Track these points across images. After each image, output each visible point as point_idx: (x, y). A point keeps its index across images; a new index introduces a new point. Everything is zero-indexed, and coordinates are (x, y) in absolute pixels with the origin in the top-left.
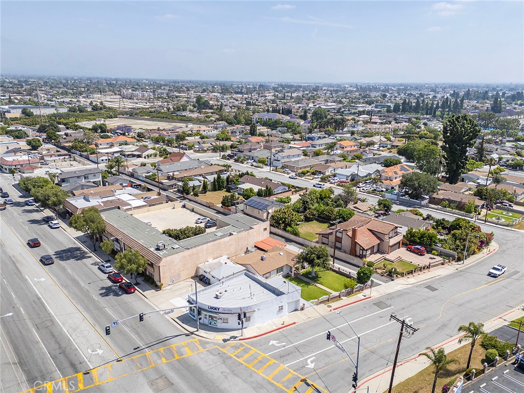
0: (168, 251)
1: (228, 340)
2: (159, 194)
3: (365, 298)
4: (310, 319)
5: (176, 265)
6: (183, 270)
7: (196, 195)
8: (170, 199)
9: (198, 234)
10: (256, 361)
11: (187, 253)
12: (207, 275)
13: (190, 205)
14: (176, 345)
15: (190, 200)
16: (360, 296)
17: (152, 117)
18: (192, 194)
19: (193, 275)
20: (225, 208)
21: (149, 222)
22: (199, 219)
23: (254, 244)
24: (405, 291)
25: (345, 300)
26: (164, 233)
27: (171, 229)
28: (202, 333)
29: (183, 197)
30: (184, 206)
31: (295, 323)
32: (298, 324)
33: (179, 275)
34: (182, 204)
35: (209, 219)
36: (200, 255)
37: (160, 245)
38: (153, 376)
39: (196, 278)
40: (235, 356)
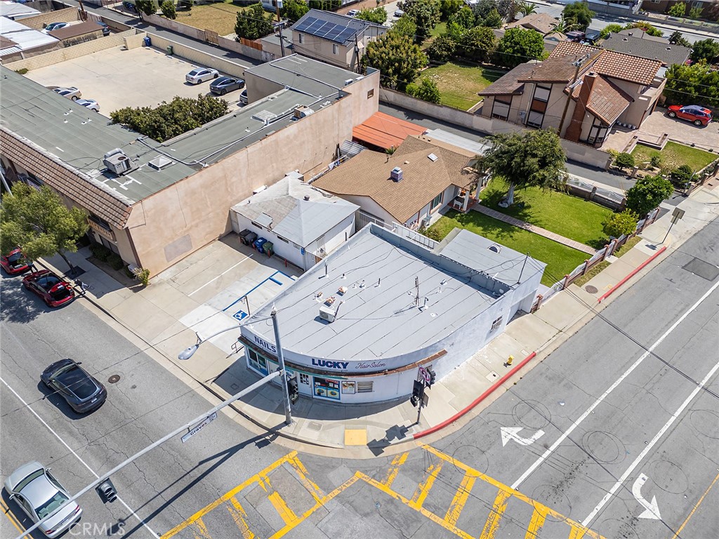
0: (139, 177)
1: (385, 443)
2: (83, 16)
4: (566, 336)
5: (173, 216)
6: (197, 226)
7: (169, 13)
8: (110, 28)
9: (210, 119)
10: (496, 517)
11: (197, 179)
12: (262, 233)
13: (161, 38)
14: (237, 490)
15: (159, 28)
16: (642, 248)
18: (159, 11)
19: (223, 231)
20: (246, 44)
21: (73, 88)
22: (193, 73)
23: (352, 134)
25: (617, 265)
26: (116, 119)
27: (134, 108)
29: (141, 20)
30: (148, 43)
31: (534, 355)
32: (543, 356)
33: (187, 240)
34: (143, 36)
35: (216, 72)
36: (234, 179)
37: (114, 160)
39: (232, 238)
40: (425, 505)
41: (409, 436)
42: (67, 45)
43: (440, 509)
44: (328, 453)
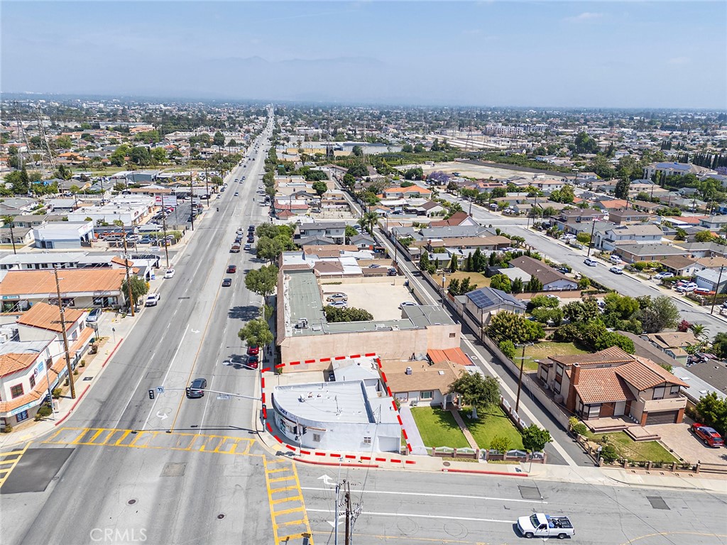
0: (305, 331)
1: (283, 454)
2: (395, 264)
3: (517, 473)
4: (402, 470)
5: (302, 349)
7: (431, 272)
10: (284, 489)
13: (417, 283)
14: (229, 437)
16: (511, 468)
17: (497, 162)
19: (326, 369)
20: (449, 297)
23: (429, 352)
24: (601, 489)
25: (482, 464)
26: (324, 309)
28: (267, 436)
29: (420, 272)
30: (407, 284)
31: (377, 467)
32: (382, 469)
34: (406, 280)
38: (178, 459)
40: (269, 474)
41: (293, 457)
42: (365, 276)
43: (271, 476)
44: (264, 446)
